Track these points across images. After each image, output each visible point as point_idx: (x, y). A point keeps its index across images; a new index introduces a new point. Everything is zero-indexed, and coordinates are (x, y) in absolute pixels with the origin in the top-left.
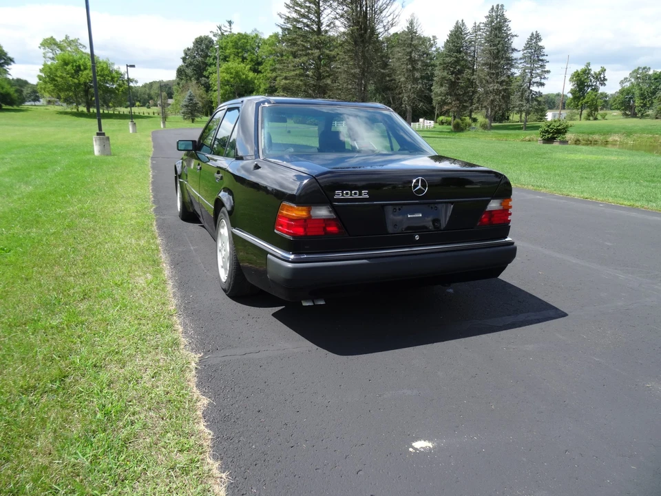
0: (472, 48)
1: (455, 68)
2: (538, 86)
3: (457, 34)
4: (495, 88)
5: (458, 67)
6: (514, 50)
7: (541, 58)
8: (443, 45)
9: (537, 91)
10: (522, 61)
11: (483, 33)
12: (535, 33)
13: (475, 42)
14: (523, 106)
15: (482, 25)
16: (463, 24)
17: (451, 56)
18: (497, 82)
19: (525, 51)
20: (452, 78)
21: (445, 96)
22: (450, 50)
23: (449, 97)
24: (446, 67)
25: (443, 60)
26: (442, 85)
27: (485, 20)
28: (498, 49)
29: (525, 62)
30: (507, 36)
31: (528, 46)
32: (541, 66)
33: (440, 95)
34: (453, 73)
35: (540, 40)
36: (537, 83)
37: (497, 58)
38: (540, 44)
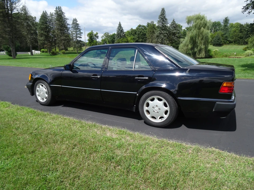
0: (51, 23)
1: (46, 30)
2: (80, 38)
3: (44, 16)
4: (64, 38)
5: (48, 30)
6: (68, 24)
7: (79, 28)
8: (39, 20)
9: (80, 40)
10: (72, 29)
11: (55, 17)
12: (75, 19)
13: (52, 20)
14: (75, 45)
15: (53, 14)
16: (46, 13)
17: (43, 25)
18: (64, 36)
19: (73, 25)
20: (46, 34)
21: (44, 41)
22: (43, 23)
23: (46, 41)
24: (42, 29)
25: (41, 26)
26: (41, 37)
27: (55, 12)
28: (62, 23)
29: (73, 29)
30: (65, 18)
31: (73, 23)
32: (79, 31)
33: (42, 41)
34: (45, 32)
35: (77, 21)
36: (79, 37)
37: (63, 27)
38: (77, 23)
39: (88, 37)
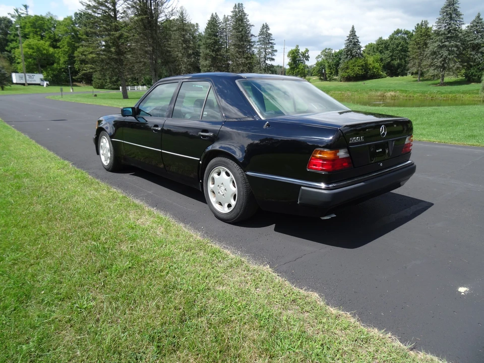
0: (225, 34)
1: (214, 47)
2: (271, 61)
3: (213, 23)
4: (243, 61)
5: (217, 47)
6: (252, 35)
7: (270, 41)
8: (204, 30)
9: (270, 64)
10: (259, 43)
11: (231, 23)
12: (265, 25)
13: (226, 29)
15: (229, 17)
16: (217, 16)
17: (210, 39)
18: (244, 58)
19: (260, 37)
20: (213, 54)
21: (209, 67)
22: (210, 35)
23: (212, 68)
24: (208, 46)
25: (206, 41)
26: (206, 59)
27: (231, 14)
28: (242, 34)
29: (261, 44)
30: (248, 25)
31: (262, 33)
32: (271, 47)
33: (206, 67)
34: (213, 51)
35: (269, 29)
36: (270, 58)
37: (242, 41)
38: (269, 32)
39: (289, 59)
